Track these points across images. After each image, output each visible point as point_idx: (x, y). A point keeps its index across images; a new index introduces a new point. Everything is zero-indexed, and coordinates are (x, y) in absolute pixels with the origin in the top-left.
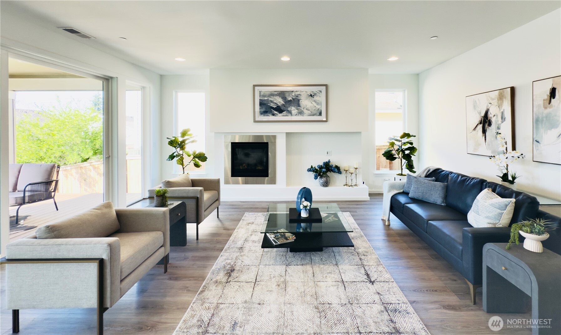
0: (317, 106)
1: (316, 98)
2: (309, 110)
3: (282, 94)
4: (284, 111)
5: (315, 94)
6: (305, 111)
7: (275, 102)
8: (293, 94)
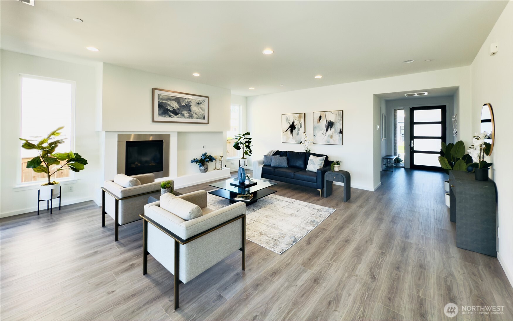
1: (201, 106)
2: (197, 115)
3: (177, 100)
4: (179, 114)
5: (201, 103)
6: (194, 115)
7: (172, 105)
8: (186, 101)
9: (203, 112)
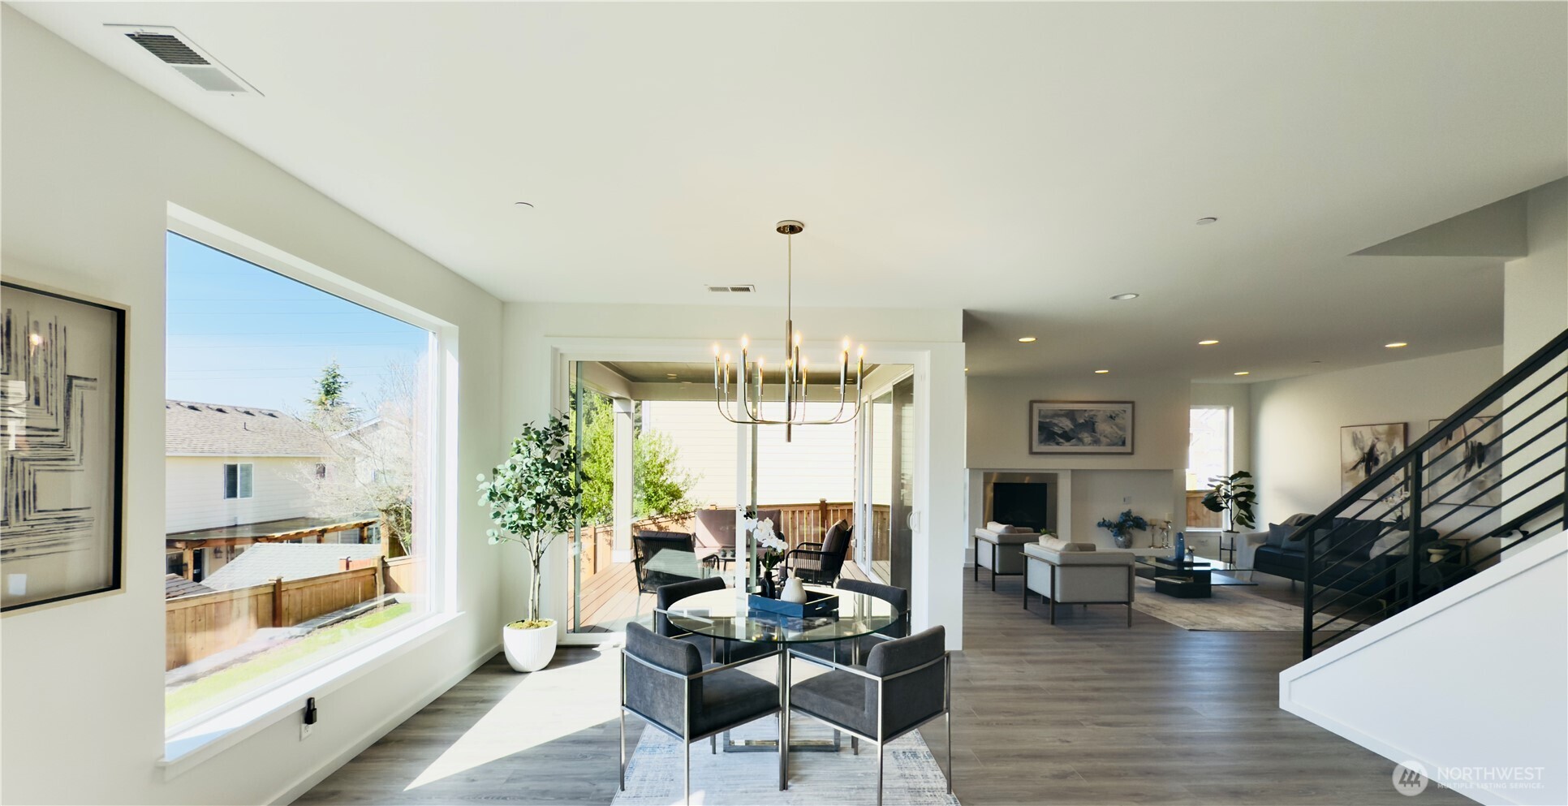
0: (1119, 432)
1: (1118, 420)
2: (1108, 438)
3: (1071, 415)
4: (1073, 438)
5: (1117, 415)
6: (1103, 439)
7: (1061, 425)
8: (1086, 415)
9: (1120, 433)
